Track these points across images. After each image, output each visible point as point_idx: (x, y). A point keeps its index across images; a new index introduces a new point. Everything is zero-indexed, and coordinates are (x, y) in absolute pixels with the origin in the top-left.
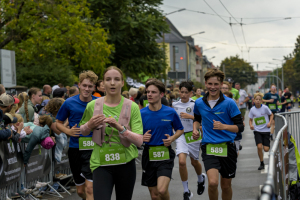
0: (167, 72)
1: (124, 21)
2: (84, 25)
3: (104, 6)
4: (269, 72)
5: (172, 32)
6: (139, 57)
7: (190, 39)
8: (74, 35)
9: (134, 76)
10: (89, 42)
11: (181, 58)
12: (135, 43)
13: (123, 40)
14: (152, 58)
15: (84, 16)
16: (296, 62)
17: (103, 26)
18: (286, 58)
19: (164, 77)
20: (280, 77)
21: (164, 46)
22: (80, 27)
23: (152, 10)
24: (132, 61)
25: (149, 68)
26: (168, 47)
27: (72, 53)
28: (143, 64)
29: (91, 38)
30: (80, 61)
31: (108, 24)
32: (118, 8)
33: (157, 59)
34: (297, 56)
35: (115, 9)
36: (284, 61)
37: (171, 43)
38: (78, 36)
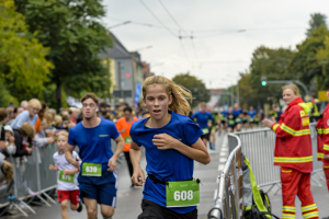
0: (111, 90)
1: (63, 35)
2: (19, 40)
3: (42, 19)
4: (223, 90)
5: (117, 46)
6: (80, 73)
7: (137, 55)
8: (8, 51)
9: (76, 94)
10: (25, 59)
11: (126, 75)
12: (76, 59)
13: (62, 56)
14: (95, 75)
15: (19, 30)
16: (252, 78)
17: (41, 41)
18: (241, 75)
19: (109, 96)
20: (235, 94)
21: (109, 63)
22: (14, 42)
23: (95, 23)
24: (74, 78)
25: (91, 85)
26: (113, 63)
27: (7, 70)
28: (85, 81)
29: (27, 54)
30: (15, 80)
31: (46, 39)
32: (57, 22)
33: (101, 76)
34: (253, 71)
35: (53, 23)
36: (240, 78)
37: (116, 58)
38: (13, 53)
